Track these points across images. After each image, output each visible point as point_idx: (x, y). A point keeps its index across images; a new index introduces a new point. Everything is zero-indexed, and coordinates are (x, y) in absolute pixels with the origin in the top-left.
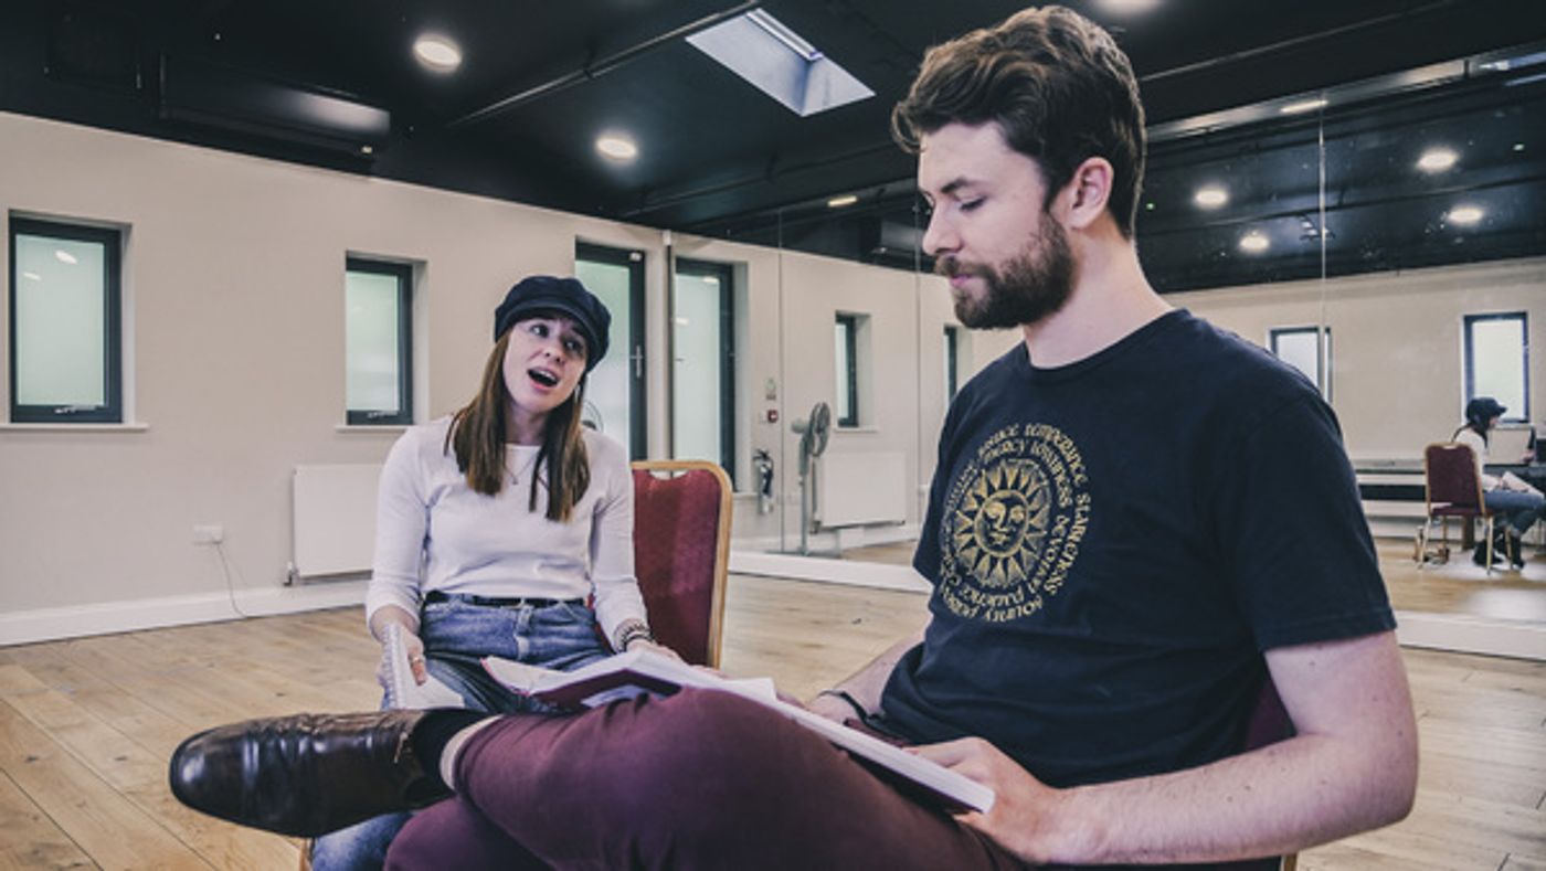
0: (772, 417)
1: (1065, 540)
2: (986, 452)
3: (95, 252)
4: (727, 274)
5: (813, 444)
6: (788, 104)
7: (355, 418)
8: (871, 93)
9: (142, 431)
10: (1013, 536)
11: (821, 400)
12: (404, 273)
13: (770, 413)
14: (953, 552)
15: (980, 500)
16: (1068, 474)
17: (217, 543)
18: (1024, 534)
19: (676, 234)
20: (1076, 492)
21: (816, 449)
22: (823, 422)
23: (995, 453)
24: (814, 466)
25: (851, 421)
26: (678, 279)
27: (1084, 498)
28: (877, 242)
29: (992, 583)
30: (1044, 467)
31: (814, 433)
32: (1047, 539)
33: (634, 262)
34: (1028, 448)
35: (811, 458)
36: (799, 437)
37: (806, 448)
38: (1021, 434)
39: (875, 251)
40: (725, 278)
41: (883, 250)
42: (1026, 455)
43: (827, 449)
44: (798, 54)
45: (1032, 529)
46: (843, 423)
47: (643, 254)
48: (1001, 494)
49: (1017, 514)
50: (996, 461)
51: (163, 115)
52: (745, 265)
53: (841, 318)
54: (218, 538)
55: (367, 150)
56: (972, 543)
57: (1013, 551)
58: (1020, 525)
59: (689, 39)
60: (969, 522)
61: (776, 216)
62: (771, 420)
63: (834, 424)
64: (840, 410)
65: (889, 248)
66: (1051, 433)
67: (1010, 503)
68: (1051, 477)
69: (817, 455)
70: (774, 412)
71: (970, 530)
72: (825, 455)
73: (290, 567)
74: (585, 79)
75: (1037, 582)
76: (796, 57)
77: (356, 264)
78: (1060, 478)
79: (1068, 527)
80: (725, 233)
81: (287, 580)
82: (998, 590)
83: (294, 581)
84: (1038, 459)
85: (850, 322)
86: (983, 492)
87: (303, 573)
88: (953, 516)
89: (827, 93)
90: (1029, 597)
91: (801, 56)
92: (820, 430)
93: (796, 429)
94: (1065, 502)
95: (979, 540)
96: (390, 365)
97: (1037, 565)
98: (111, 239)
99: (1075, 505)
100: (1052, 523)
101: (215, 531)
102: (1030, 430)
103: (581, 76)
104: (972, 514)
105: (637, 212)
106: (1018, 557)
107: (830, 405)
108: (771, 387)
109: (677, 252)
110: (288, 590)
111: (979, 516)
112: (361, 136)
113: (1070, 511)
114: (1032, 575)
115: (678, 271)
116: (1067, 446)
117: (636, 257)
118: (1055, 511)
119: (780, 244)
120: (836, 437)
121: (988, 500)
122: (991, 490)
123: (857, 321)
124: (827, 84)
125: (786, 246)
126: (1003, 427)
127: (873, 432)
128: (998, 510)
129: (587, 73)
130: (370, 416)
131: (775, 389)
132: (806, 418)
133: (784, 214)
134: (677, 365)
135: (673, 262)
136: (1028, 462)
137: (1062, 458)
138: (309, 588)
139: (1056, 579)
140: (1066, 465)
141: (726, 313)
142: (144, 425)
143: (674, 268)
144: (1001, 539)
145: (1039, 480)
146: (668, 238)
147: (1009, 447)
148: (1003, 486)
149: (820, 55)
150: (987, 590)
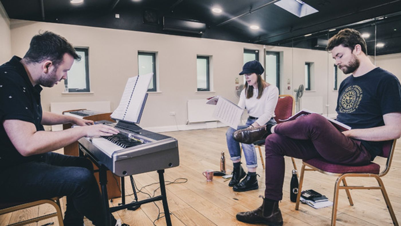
0: (289, 88)
1: (358, 101)
2: (347, 90)
3: (151, 57)
4: (278, 54)
5: (299, 95)
6: (297, 15)
7: (199, 90)
8: (317, 11)
9: (161, 93)
10: (350, 102)
11: (301, 84)
12: (207, 58)
13: (288, 87)
14: (341, 105)
15: (346, 97)
16: (359, 92)
17: (174, 116)
18: (352, 101)
19: (267, 46)
20: (360, 94)
21: (300, 96)
22: (302, 89)
23: (348, 90)
24: (299, 100)
25: (309, 89)
26: (267, 56)
27: (361, 96)
28: (316, 44)
29: (347, 108)
30: (355, 91)
31: (300, 92)
32: (355, 101)
33: (256, 53)
34: (353, 89)
35: (299, 98)
36: (296, 93)
37: (298, 95)
38: (352, 87)
39: (316, 46)
40: (278, 55)
41: (318, 46)
42: (353, 90)
43: (303, 96)
44: (299, 3)
45: (354, 100)
46: (307, 89)
47: (258, 51)
48: (349, 96)
49: (351, 98)
50: (348, 91)
51: (164, 29)
52: (283, 52)
53: (306, 64)
54: (174, 114)
55: (201, 32)
56: (344, 103)
57: (351, 103)
58: (351, 100)
59: (275, 4)
60: (343, 100)
61: (291, 40)
62: (289, 89)
63: (305, 90)
64: (306, 86)
65: (319, 45)
66: (356, 86)
67: (350, 97)
68: (356, 93)
69: (300, 97)
70: (290, 87)
71: (344, 101)
72: (302, 97)
73: (187, 121)
74: (250, 14)
75: (354, 107)
76: (298, 3)
77: (199, 57)
78: (358, 93)
79: (359, 99)
80: (278, 44)
81: (186, 123)
82: (348, 109)
83: (188, 123)
84: (354, 90)
85: (309, 64)
86: (346, 96)
87: (190, 122)
88: (341, 100)
89: (306, 11)
90: (353, 109)
91: (300, 3)
92: (301, 91)
93: (295, 91)
94: (358, 95)
95: (346, 103)
96: (205, 78)
97: (354, 105)
98: (154, 55)
99: (360, 96)
100: (356, 99)
101: (173, 113)
102: (354, 86)
103: (248, 13)
104: (344, 99)
105: (258, 41)
106: (351, 104)
107: (303, 85)
108: (289, 81)
109: (266, 50)
110: (187, 125)
111: (345, 99)
112: (200, 30)
113: (359, 97)
114: (353, 106)
115: (267, 54)
116: (359, 88)
117: (257, 52)
118: (357, 97)
119: (293, 46)
120: (305, 93)
121: (347, 97)
122: (347, 95)
123: (311, 64)
124: (306, 9)
125: (294, 47)
126: (349, 86)
127: (315, 92)
128: (348, 98)
129: (250, 12)
130: (201, 89)
131: (290, 81)
132: (298, 88)
133: (293, 39)
134: (266, 76)
135: (266, 52)
136: (353, 91)
137: (358, 90)
138: (191, 125)
139: (357, 106)
140: (359, 91)
141: (278, 64)
142: (161, 92)
143: (266, 54)
144: (348, 102)
145: (355, 93)
146: (264, 47)
147: (350, 89)
148: (349, 95)
149: (304, 3)
150: (347, 109)
